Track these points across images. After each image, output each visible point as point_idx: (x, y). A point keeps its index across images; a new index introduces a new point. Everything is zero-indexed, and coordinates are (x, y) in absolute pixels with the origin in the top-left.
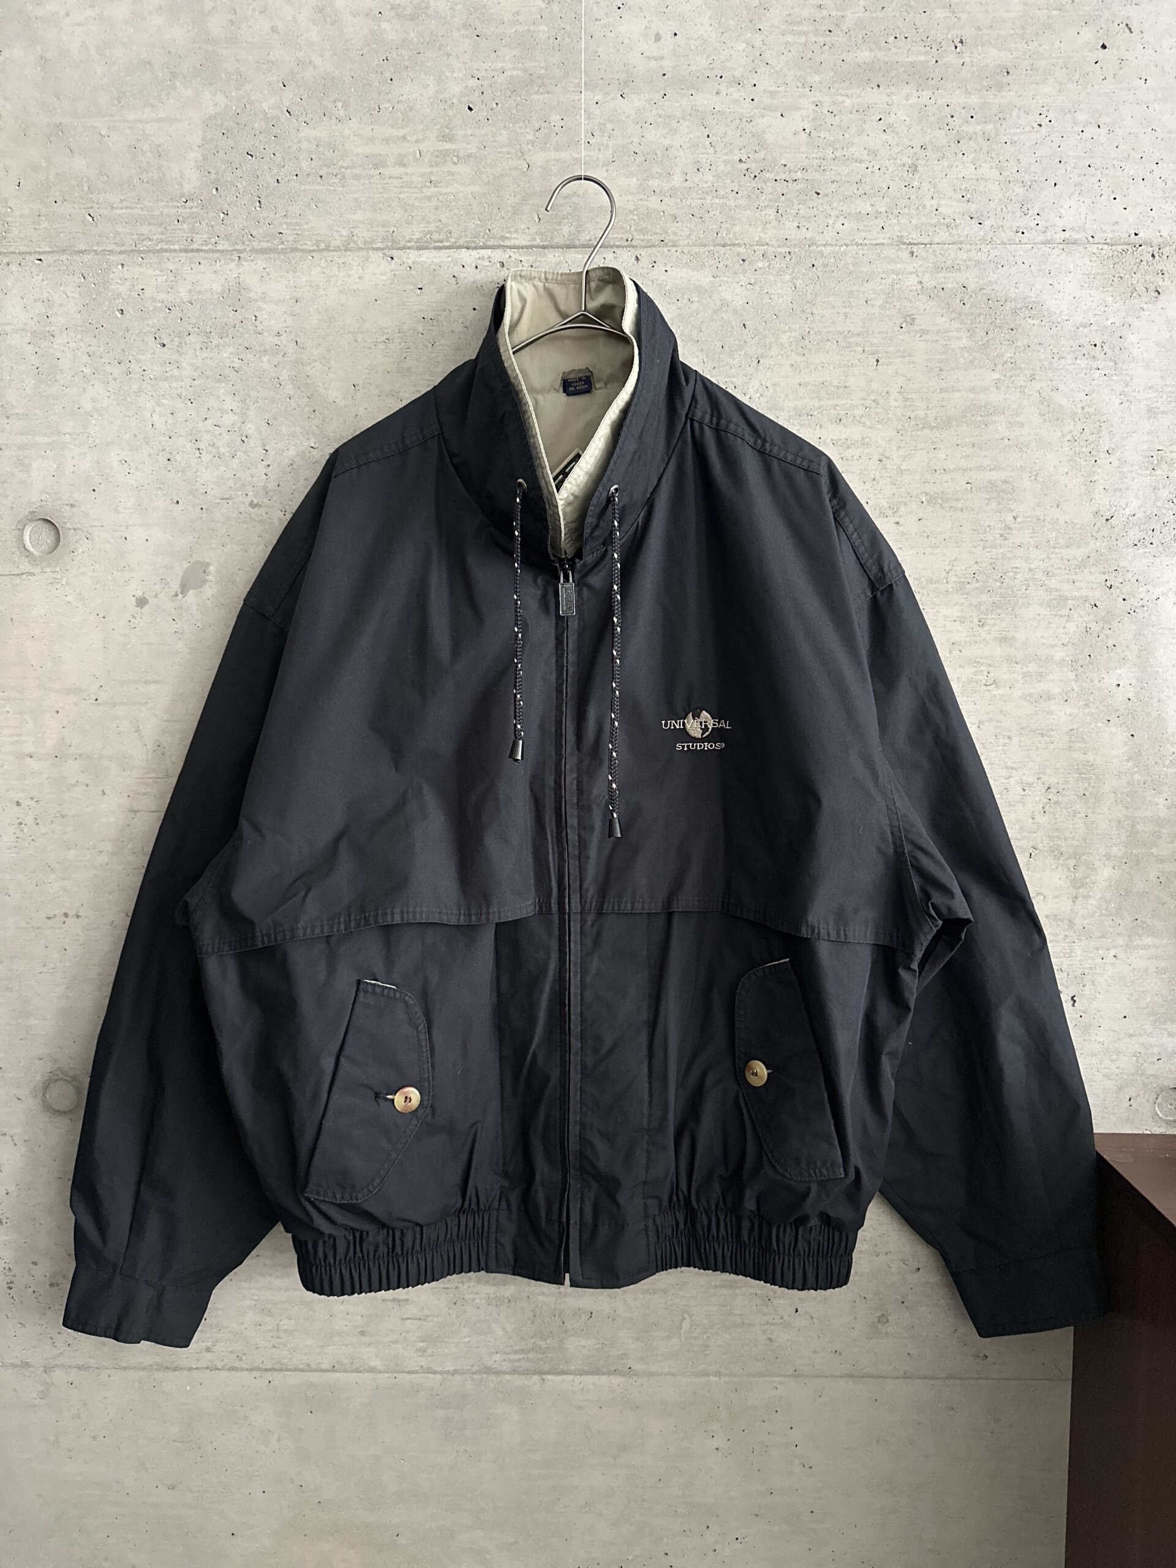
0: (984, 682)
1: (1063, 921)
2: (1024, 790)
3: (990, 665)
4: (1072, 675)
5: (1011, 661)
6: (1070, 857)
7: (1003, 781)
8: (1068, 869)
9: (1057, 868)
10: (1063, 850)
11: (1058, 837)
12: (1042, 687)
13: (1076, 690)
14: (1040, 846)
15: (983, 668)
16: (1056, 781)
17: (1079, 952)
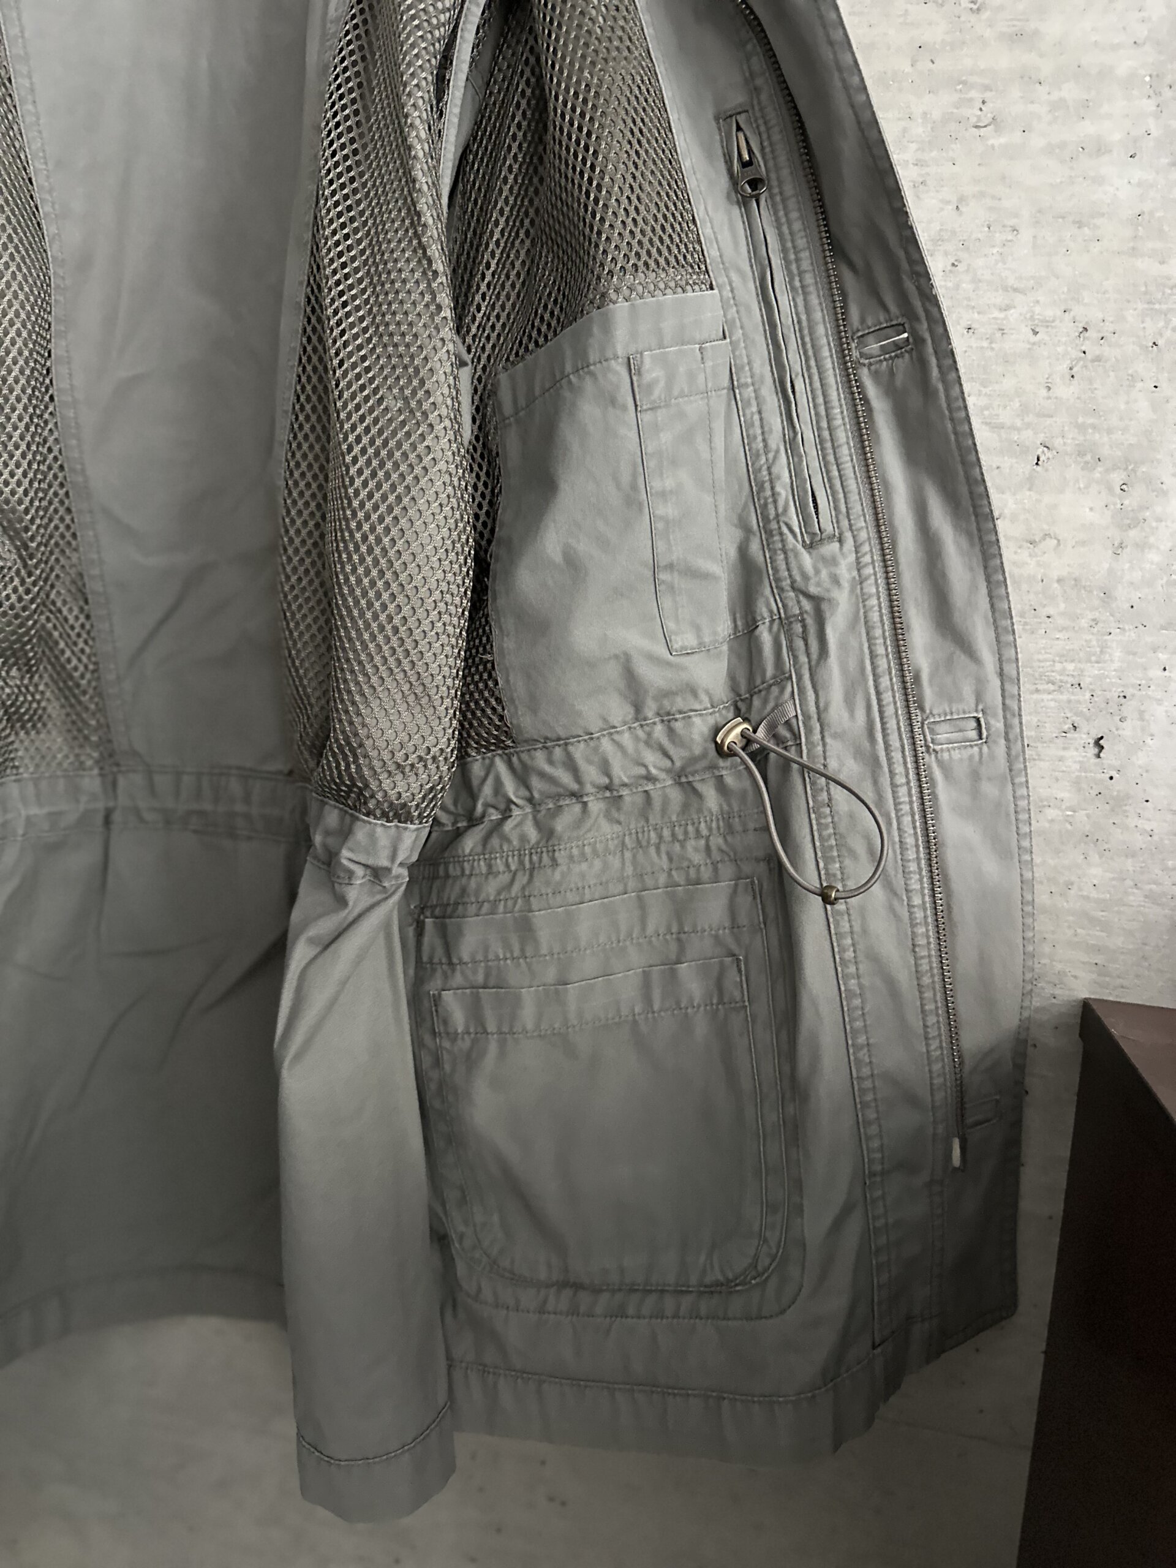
0: (973, 120)
1: (1091, 592)
2: (1036, 333)
3: (987, 88)
4: (1149, 105)
5: (1029, 79)
6: (1115, 468)
7: (997, 314)
8: (1110, 489)
9: (1087, 487)
10: (1105, 451)
11: (1094, 427)
12: (1088, 128)
13: (1155, 133)
14: (1058, 442)
15: (973, 94)
16: (1100, 316)
17: (1118, 654)
